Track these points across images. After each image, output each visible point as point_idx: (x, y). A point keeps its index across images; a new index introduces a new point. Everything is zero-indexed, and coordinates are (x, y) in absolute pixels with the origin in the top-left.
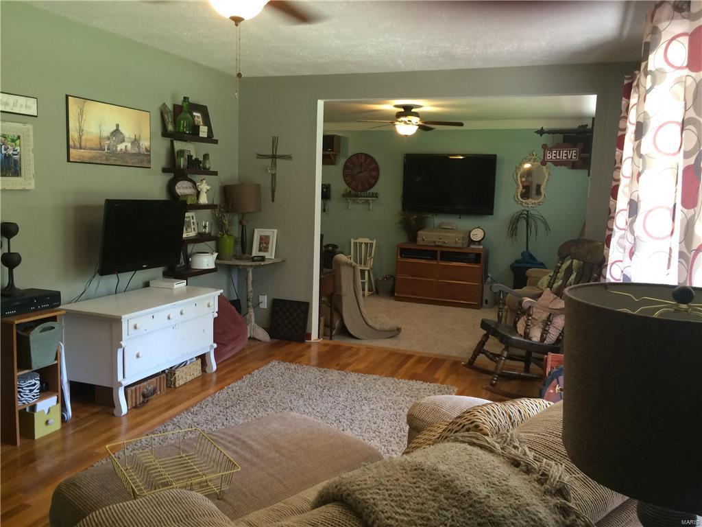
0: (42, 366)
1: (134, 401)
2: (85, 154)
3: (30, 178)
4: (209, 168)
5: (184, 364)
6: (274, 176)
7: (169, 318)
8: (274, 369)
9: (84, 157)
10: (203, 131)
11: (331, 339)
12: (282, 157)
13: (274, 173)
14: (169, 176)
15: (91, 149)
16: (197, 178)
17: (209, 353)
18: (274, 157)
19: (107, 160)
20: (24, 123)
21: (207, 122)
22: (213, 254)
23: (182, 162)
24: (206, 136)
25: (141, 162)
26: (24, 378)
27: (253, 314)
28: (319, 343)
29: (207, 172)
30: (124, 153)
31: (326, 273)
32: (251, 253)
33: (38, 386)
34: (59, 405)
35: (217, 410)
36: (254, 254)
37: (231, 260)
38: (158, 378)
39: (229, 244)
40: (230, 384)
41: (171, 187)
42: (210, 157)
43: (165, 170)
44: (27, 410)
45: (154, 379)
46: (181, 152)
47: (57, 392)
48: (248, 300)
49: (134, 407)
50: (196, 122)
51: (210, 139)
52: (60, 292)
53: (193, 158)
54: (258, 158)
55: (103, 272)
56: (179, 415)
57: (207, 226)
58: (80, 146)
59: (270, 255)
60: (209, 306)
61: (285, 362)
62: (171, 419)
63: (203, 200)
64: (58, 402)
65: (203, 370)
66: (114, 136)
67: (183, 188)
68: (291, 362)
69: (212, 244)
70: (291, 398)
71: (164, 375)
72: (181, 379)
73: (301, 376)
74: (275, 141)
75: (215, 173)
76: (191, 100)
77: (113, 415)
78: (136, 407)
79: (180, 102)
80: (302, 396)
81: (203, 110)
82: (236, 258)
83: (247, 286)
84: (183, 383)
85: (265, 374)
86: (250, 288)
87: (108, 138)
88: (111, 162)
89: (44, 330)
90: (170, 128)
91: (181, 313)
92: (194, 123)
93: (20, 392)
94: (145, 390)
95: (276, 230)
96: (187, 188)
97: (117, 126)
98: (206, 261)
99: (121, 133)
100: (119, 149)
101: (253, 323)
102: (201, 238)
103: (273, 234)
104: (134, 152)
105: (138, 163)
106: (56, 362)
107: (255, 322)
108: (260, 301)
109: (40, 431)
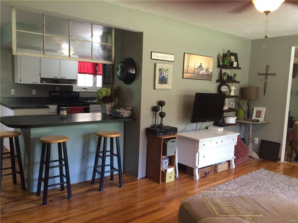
0: (170, 155)
1: (201, 175)
2: (189, 75)
3: (170, 85)
4: (236, 80)
5: (221, 163)
6: (266, 83)
7: (217, 143)
8: (262, 172)
9: (188, 76)
10: (235, 64)
11: (291, 162)
12: (270, 74)
13: (266, 82)
14: (219, 83)
15: (191, 73)
16: (230, 84)
17: (232, 160)
18: (266, 74)
19: (196, 77)
20: (170, 64)
21: (237, 60)
22: (235, 117)
23: (225, 78)
24: (236, 66)
25: (208, 78)
26: (164, 159)
27: (251, 146)
28: (284, 163)
29: (235, 82)
30: (203, 74)
31: (290, 130)
32: (252, 118)
33: (168, 163)
34: (174, 171)
35: (237, 186)
36: (253, 118)
37: (242, 120)
38: (211, 167)
39: (242, 113)
40: (241, 175)
41: (219, 88)
42: (237, 75)
43: (217, 81)
44: (164, 171)
45: (209, 168)
46: (225, 74)
47: (174, 166)
48: (249, 139)
49: (201, 178)
50: (232, 61)
51: (238, 68)
52: (177, 128)
53: (230, 76)
54: (258, 75)
55: (193, 121)
56: (220, 185)
57: (233, 105)
58: (187, 72)
59: (262, 119)
60: (233, 140)
61: (267, 169)
62: (217, 185)
63: (232, 94)
64: (174, 170)
65: (229, 167)
66: (200, 68)
67: (224, 89)
68: (271, 170)
69: (234, 113)
70: (273, 187)
71: (213, 166)
72: (220, 169)
73: (277, 178)
74: (267, 67)
75: (238, 82)
76: (231, 51)
77: (193, 179)
78: (202, 178)
79: (225, 52)
80: (279, 187)
81: (235, 55)
82: (245, 120)
83: (249, 132)
84: (220, 171)
85: (258, 174)
86: (251, 134)
87: (197, 69)
88: (198, 78)
89: (172, 142)
90: (221, 63)
91: (222, 141)
92: (231, 61)
93: (162, 164)
94: (205, 171)
95: (265, 108)
96: (226, 89)
97: (201, 64)
98: (232, 120)
99: (202, 67)
100: (201, 73)
101: (251, 150)
102: (230, 110)
103: (263, 110)
104: (206, 74)
105: (207, 78)
106: (174, 155)
107: (252, 149)
108: (255, 140)
109: (168, 180)
